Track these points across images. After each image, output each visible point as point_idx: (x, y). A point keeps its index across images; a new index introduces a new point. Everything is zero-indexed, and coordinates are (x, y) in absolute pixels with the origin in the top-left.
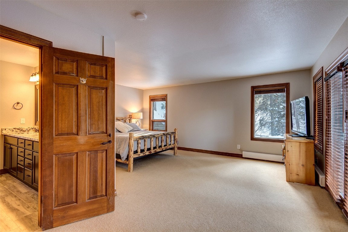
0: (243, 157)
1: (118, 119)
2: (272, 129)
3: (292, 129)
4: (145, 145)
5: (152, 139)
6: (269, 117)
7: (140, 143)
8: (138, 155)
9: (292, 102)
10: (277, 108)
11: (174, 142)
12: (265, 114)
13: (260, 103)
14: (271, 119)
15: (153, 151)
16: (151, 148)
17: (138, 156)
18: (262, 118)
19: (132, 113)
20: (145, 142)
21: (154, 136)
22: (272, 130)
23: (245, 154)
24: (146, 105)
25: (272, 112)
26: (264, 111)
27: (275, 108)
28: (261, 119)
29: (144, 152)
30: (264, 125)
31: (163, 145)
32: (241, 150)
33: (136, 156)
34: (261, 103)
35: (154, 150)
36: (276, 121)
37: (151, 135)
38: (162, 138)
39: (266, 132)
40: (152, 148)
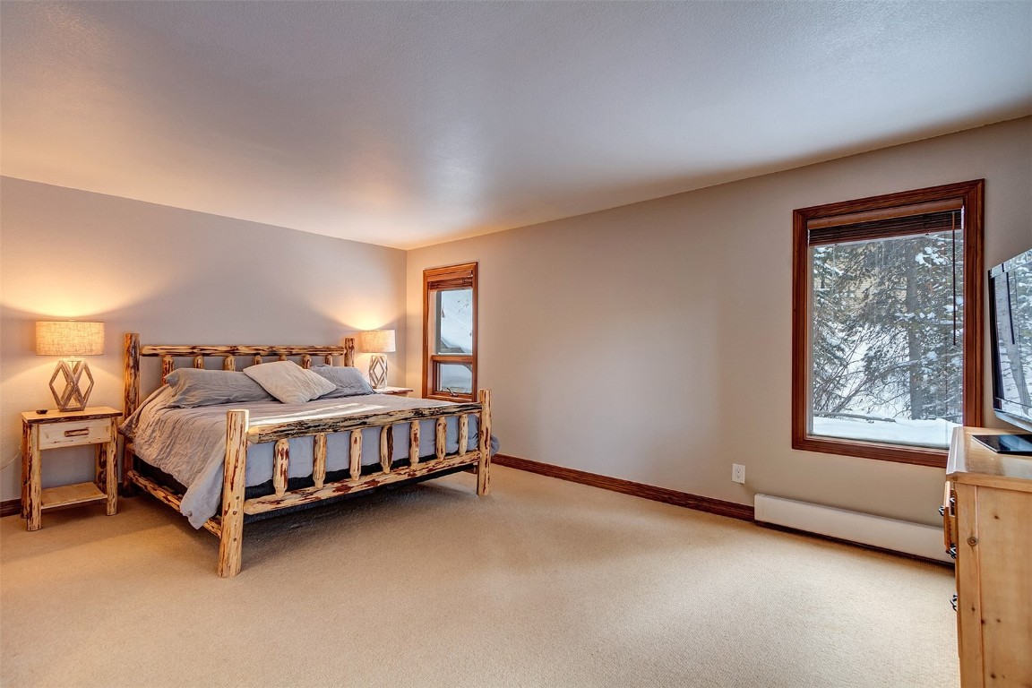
0: (756, 518)
1: (294, 352)
2: (912, 392)
3: (997, 405)
4: (315, 461)
5: (357, 434)
6: (904, 349)
7: (287, 453)
8: (272, 503)
9: (996, 271)
10: (931, 315)
11: (478, 441)
12: (888, 338)
13: (867, 296)
14: (910, 354)
15: (357, 484)
16: (348, 470)
17: (269, 507)
18: (874, 351)
19: (360, 332)
20: (317, 449)
21: (365, 423)
22: (912, 396)
23: (765, 508)
24: (415, 306)
25: (913, 327)
26: (883, 327)
27: (925, 313)
28: (872, 353)
29: (311, 489)
30: (883, 376)
31: (415, 459)
32: (749, 488)
33: (258, 507)
34: (871, 297)
35: (368, 478)
36: (930, 363)
37: (346, 419)
38: (411, 428)
39: (891, 402)
40: (355, 472)
